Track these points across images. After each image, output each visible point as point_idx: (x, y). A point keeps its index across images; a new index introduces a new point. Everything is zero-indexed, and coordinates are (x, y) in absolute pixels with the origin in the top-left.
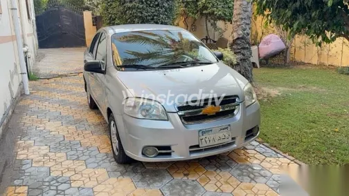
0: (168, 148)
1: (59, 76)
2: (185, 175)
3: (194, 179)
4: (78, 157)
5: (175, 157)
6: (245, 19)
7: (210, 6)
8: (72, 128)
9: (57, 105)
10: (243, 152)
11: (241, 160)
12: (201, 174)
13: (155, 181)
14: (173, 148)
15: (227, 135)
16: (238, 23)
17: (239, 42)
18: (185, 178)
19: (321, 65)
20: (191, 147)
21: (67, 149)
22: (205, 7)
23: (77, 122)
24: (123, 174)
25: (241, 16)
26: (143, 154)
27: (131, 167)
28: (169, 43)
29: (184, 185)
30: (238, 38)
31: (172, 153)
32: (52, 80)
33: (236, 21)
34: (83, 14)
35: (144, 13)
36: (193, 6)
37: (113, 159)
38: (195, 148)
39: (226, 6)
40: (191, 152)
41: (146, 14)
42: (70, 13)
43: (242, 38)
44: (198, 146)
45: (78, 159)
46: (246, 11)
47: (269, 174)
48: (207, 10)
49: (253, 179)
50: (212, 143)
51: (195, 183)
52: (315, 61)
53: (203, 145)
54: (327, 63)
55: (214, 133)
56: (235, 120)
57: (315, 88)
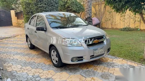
0: (82, 57)
1: (6, 38)
2: (87, 68)
3: (92, 69)
4: (37, 67)
5: (85, 61)
6: (90, 10)
7: (71, 6)
8: (27, 57)
9: (13, 49)
10: (103, 58)
11: (105, 61)
12: (93, 67)
13: (76, 72)
14: (83, 57)
15: (103, 51)
16: (87, 12)
17: (88, 19)
18: (88, 69)
19: (112, 28)
20: (91, 56)
21: (30, 65)
22: (68, 7)
23: (27, 55)
24: (62, 71)
25: (88, 9)
26: (72, 61)
27: (63, 68)
28: (60, 18)
29: (89, 72)
30: (88, 18)
31: (83, 59)
32: (4, 40)
33: (86, 11)
34: (10, 12)
35: (47, 9)
36: (63, 7)
37: (53, 66)
38: (92, 57)
39: (77, 7)
40: (91, 58)
41: (48, 9)
42: (4, 11)
43: (89, 18)
44: (93, 56)
45: (37, 68)
46: (90, 7)
47: (117, 64)
48: (69, 8)
49: (113, 67)
50: (98, 54)
51: (92, 70)
52: (110, 27)
53: (95, 55)
54: (115, 27)
55: (99, 50)
56: (105, 45)
57: (115, 36)
